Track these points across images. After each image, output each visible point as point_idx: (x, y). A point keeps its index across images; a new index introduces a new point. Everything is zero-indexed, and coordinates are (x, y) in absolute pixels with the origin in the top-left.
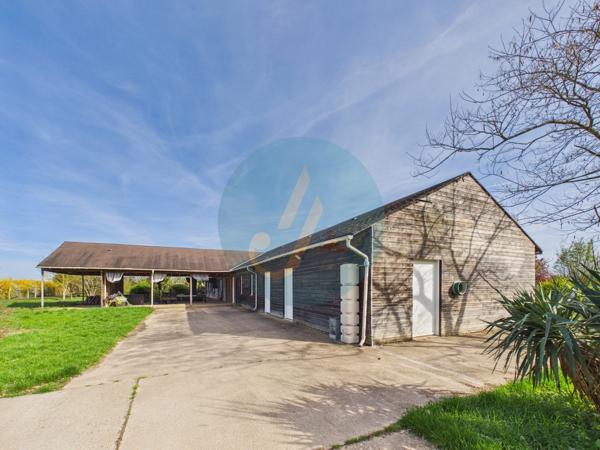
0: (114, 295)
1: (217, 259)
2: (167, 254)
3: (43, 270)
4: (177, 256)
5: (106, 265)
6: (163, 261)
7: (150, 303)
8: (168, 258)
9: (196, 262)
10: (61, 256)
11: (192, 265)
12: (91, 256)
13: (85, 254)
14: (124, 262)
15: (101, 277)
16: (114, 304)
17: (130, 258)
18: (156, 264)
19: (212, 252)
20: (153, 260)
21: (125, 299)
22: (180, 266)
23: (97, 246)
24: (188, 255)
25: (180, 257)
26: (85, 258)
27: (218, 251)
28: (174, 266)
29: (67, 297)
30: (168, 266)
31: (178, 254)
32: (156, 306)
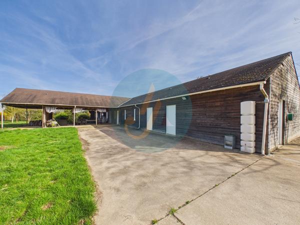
0: (51, 120)
1: (109, 101)
2: (81, 97)
3: (3, 104)
4: (87, 99)
5: (46, 102)
6: (80, 101)
7: (73, 125)
8: (82, 99)
9: (99, 102)
10: (15, 97)
11: (97, 103)
12: (35, 97)
13: (31, 96)
14: (57, 101)
15: (42, 110)
16: (50, 126)
17: (60, 99)
18: (76, 102)
19: (106, 97)
20: (74, 100)
21: (56, 123)
22: (90, 104)
23: (39, 91)
24: (93, 98)
25: (89, 99)
26: (31, 97)
27: (109, 97)
28: (87, 104)
29: (14, 121)
30: (83, 104)
31: (87, 97)
32: (77, 126)
